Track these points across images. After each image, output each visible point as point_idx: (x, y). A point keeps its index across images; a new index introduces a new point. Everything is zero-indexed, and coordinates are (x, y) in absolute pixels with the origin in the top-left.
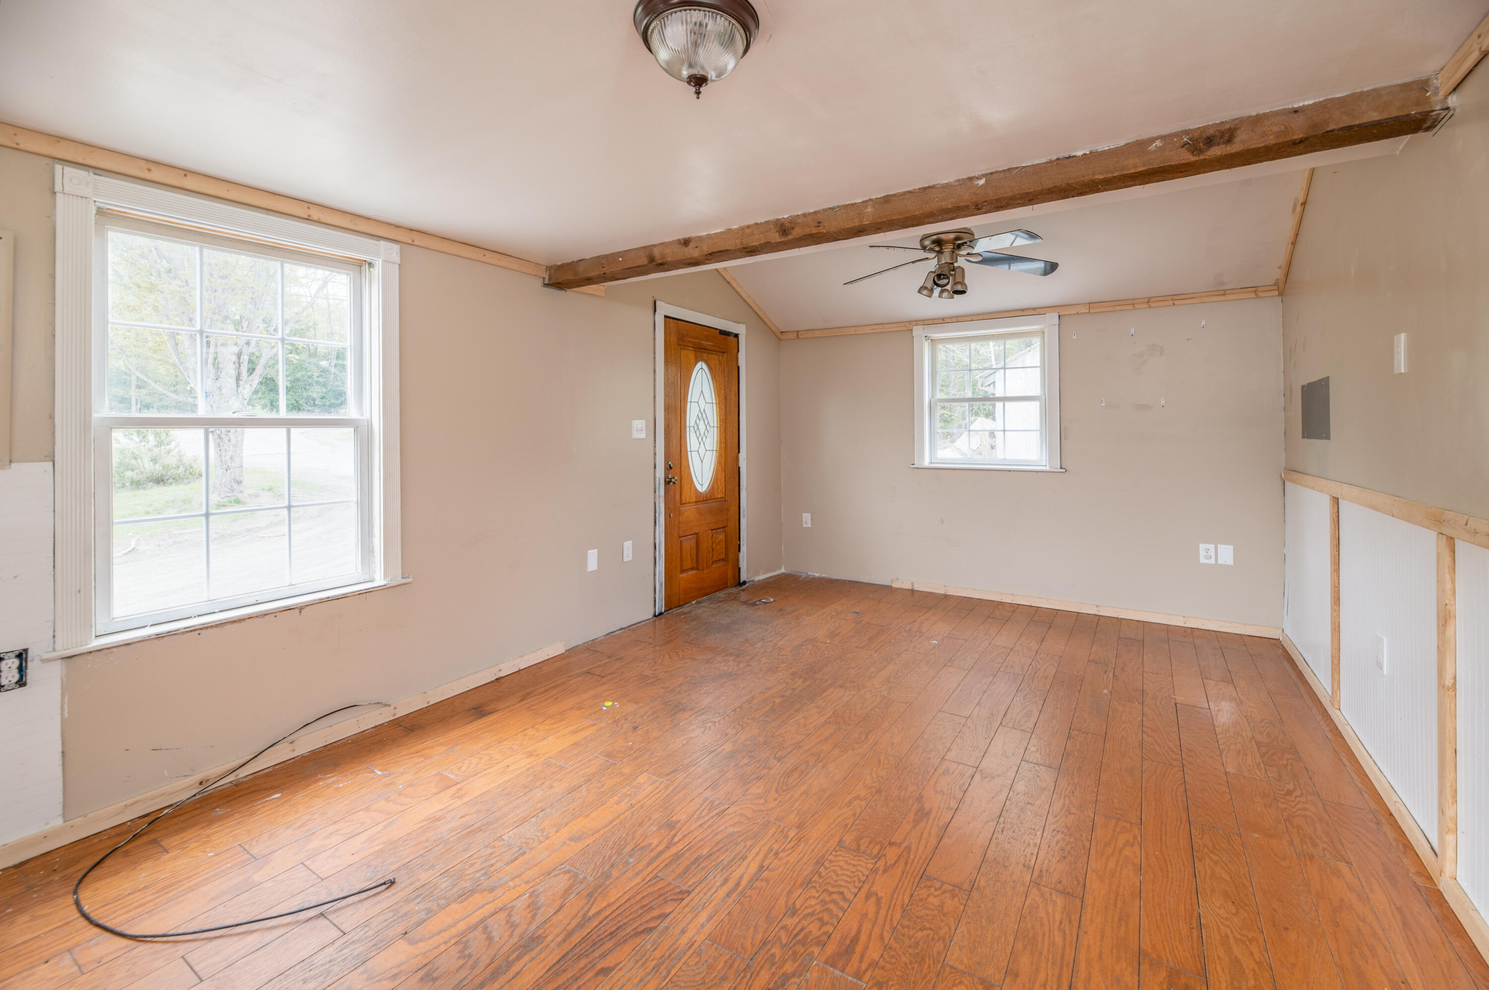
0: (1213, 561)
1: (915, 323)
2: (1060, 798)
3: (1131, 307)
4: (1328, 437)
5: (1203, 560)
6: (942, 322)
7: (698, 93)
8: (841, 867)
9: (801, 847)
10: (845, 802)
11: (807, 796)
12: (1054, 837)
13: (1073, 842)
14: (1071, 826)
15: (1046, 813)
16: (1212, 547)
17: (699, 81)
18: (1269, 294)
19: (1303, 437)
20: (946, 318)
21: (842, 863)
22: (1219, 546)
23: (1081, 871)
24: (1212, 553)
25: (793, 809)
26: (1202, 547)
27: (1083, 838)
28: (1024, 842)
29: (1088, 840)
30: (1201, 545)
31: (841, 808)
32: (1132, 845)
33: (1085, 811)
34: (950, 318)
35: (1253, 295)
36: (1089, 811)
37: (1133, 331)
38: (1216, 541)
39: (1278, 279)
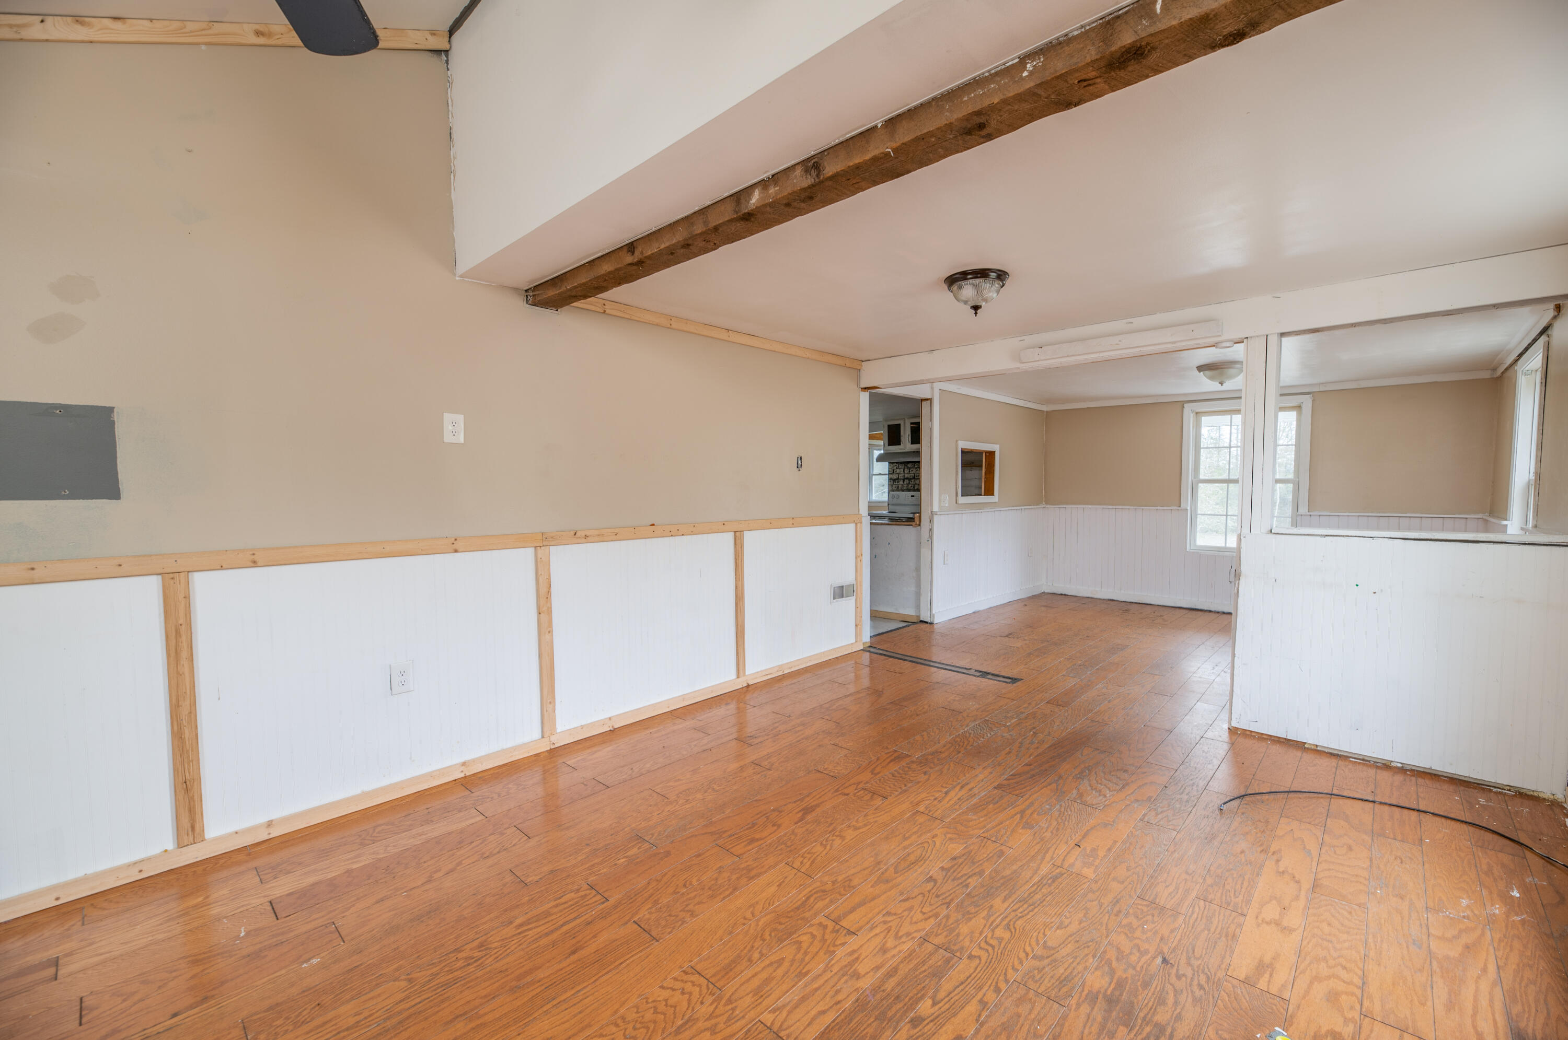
7: (976, 313)
8: (890, 787)
9: (916, 800)
10: (870, 826)
11: (904, 835)
17: (976, 308)
21: (889, 789)
25: (919, 826)
31: (876, 822)
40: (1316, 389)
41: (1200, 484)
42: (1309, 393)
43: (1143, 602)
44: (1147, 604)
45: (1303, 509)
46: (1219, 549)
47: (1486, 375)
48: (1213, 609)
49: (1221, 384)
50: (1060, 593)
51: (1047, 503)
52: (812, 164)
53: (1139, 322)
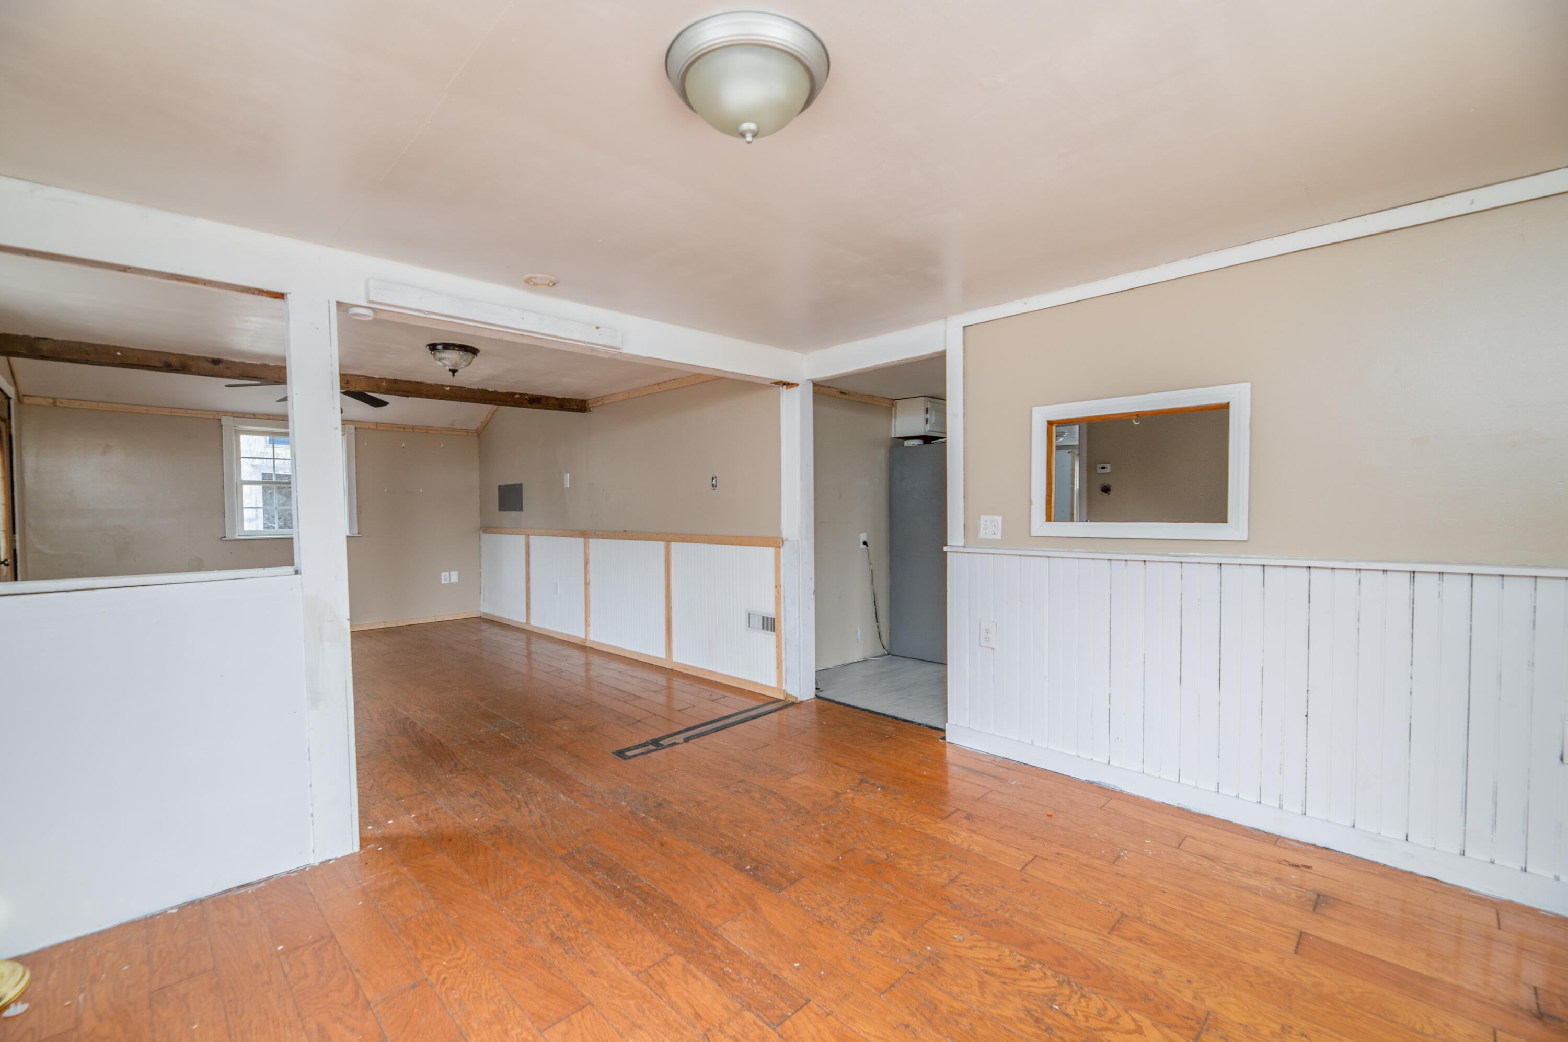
0: (448, 582)
1: (224, 414)
3: (403, 430)
4: (521, 509)
5: (443, 582)
6: (252, 417)
16: (447, 573)
18: (473, 434)
19: (500, 509)
20: (257, 414)
22: (451, 572)
24: (448, 577)
26: (443, 574)
30: (442, 573)
34: (263, 415)
35: (466, 434)
37: (403, 445)
38: (450, 570)
39: (478, 428)
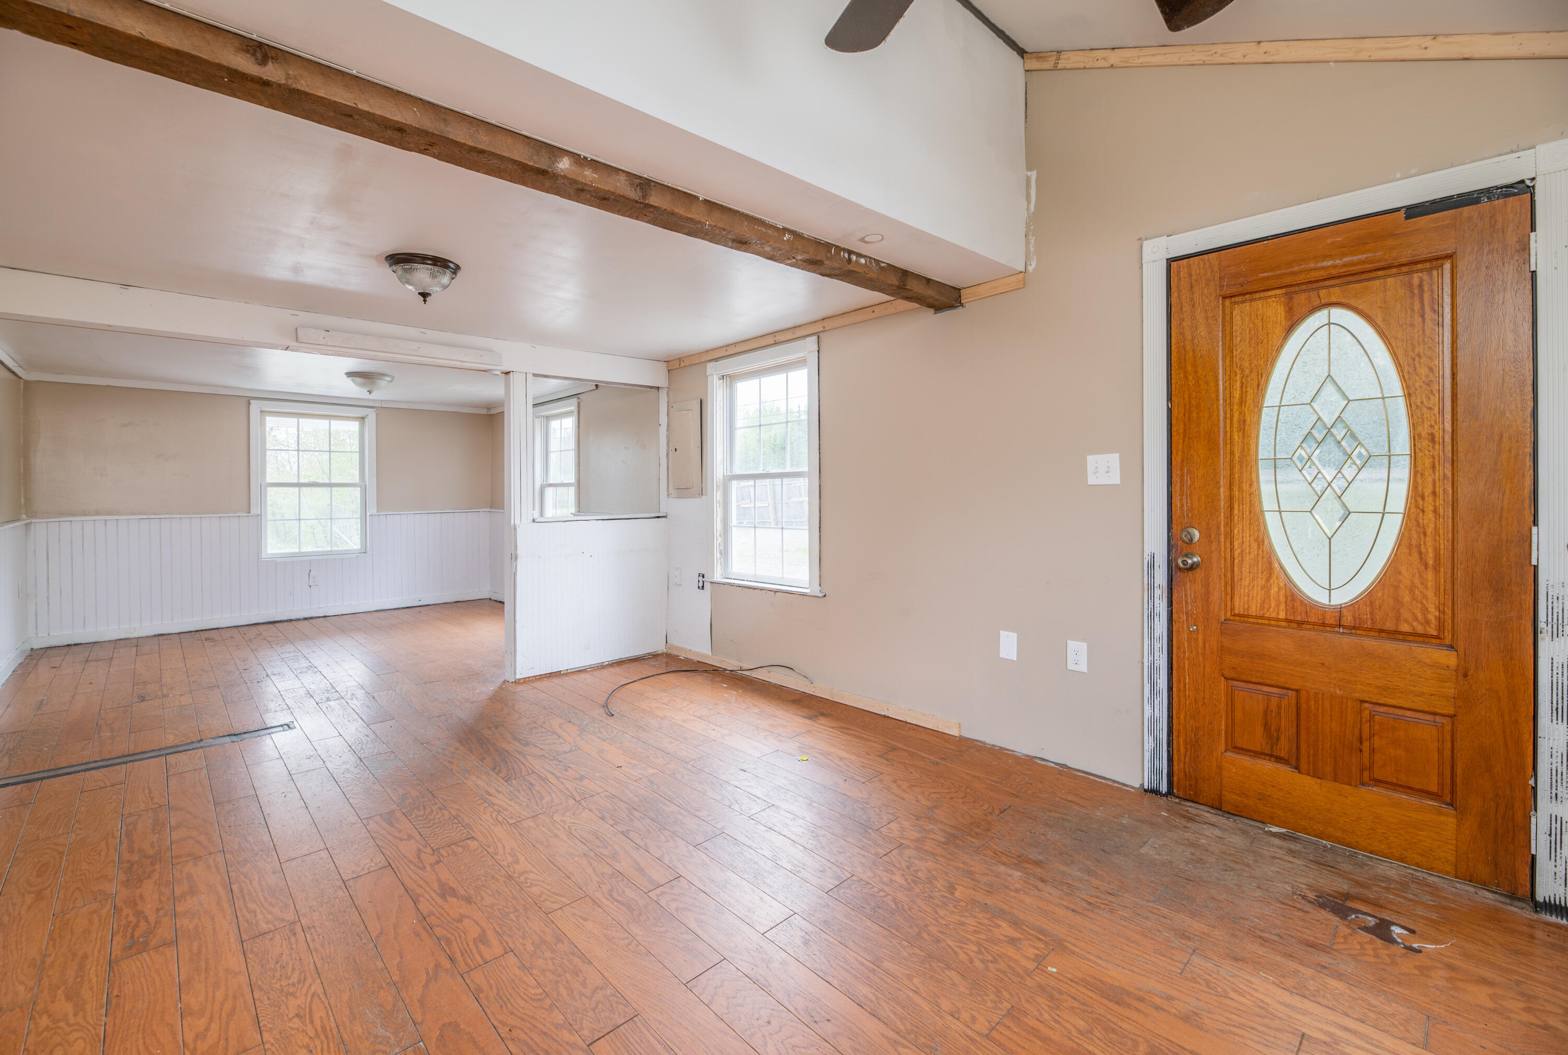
2: (323, 1028)
7: (425, 301)
12: (301, 973)
13: (276, 983)
14: (287, 999)
15: (328, 992)
23: (253, 963)
27: (266, 997)
28: (329, 943)
29: (259, 999)
32: (197, 1037)
33: (278, 1036)
36: (272, 1041)
40: (379, 405)
41: (268, 488)
42: (372, 407)
43: (208, 628)
44: (209, 630)
45: (372, 510)
46: (293, 555)
47: (484, 412)
48: (293, 618)
49: (370, 392)
50: (65, 644)
51: (29, 517)
52: (645, 184)
53: (431, 334)
